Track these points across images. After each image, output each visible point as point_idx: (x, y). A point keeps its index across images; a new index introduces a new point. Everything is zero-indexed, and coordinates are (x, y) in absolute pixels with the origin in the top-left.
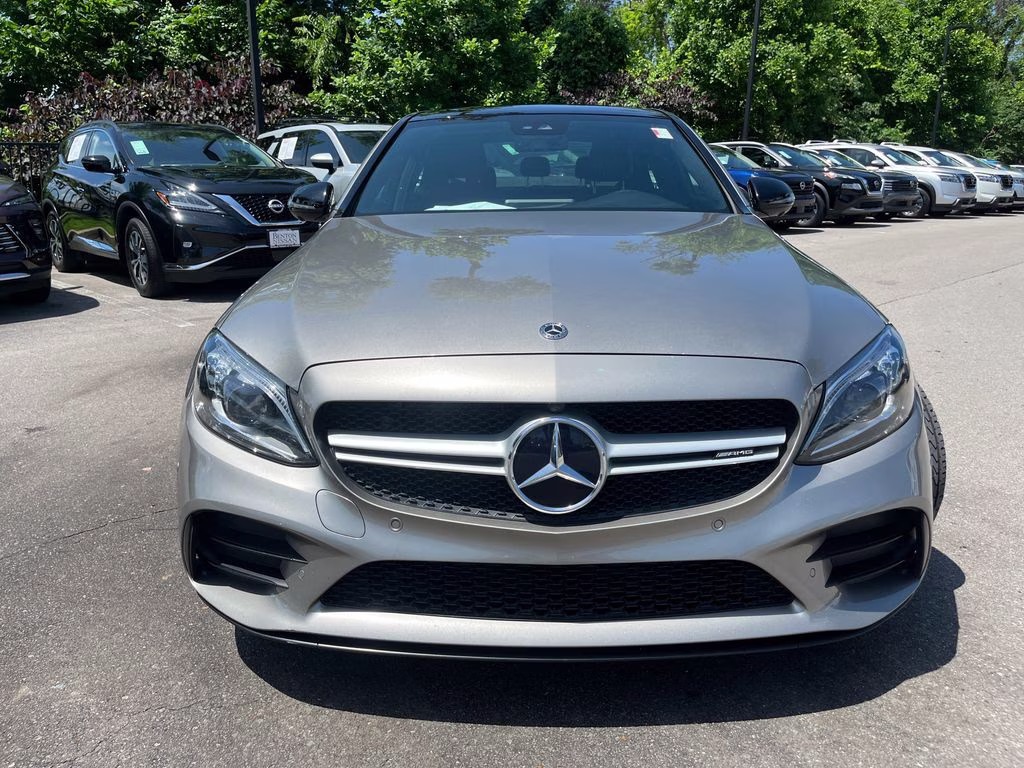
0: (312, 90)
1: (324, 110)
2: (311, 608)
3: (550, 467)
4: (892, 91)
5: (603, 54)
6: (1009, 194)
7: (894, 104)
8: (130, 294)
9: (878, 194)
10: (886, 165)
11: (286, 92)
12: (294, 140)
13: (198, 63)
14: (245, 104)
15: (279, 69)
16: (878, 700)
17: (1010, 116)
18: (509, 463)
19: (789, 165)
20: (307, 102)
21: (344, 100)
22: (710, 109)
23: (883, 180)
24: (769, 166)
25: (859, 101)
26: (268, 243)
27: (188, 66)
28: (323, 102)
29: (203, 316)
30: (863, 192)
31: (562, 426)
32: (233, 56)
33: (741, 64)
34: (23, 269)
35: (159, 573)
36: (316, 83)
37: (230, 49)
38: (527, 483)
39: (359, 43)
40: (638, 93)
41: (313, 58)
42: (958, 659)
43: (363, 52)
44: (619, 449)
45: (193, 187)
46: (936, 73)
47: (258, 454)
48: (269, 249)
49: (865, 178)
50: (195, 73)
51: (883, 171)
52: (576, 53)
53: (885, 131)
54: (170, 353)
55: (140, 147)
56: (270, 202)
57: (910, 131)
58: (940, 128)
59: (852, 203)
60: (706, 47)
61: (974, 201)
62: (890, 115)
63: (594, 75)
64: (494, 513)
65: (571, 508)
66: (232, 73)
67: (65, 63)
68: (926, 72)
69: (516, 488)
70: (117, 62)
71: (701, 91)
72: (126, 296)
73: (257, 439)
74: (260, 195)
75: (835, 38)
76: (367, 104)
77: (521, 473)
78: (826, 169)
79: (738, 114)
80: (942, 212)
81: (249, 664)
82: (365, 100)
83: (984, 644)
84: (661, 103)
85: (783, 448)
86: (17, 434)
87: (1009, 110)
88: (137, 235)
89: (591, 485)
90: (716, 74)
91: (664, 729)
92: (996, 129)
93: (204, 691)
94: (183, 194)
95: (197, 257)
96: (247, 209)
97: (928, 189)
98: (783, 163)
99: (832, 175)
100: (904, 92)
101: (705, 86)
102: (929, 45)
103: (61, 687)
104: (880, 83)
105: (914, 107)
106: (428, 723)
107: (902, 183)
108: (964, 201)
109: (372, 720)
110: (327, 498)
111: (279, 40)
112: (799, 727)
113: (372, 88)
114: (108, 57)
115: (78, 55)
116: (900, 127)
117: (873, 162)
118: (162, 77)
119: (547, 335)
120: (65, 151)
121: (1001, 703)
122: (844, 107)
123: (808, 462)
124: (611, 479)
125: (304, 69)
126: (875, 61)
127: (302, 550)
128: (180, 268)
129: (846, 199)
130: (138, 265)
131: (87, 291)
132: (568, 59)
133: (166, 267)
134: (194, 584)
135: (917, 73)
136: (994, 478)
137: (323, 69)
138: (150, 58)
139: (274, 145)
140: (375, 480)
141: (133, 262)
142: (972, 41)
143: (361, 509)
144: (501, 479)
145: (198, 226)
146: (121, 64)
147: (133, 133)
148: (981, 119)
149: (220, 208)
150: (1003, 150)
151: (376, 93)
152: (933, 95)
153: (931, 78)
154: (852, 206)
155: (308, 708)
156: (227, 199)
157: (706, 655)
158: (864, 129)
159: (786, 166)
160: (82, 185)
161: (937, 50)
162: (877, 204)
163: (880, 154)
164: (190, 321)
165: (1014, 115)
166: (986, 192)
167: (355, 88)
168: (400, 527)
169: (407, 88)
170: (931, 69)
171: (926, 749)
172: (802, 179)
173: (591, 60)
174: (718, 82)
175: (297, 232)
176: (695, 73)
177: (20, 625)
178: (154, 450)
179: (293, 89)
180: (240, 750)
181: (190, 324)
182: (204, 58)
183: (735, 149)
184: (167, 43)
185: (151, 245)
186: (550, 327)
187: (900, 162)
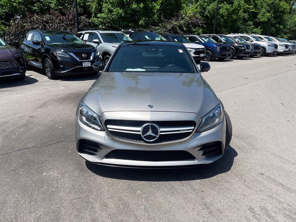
0: (91, 17)
1: (95, 24)
2: (103, 158)
3: (149, 133)
4: (257, 18)
5: (175, 7)
6: (287, 50)
7: (258, 21)
8: (45, 78)
9: (250, 50)
10: (253, 41)
11: (84, 18)
12: (88, 35)
13: (60, 9)
14: (73, 21)
15: (82, 12)
16: (212, 178)
17: (291, 25)
18: (141, 131)
19: (225, 41)
20: (90, 21)
21: (101, 21)
22: (204, 24)
23: (251, 46)
24: (219, 42)
25: (247, 21)
26: (82, 66)
27: (57, 10)
28: (95, 21)
29: (66, 85)
30: (245, 50)
31: (151, 125)
32: (69, 7)
33: (213, 10)
34: (19, 72)
35: (68, 151)
36: (93, 16)
37: (68, 5)
38: (145, 135)
39: (105, 5)
40: (184, 19)
41: (92, 8)
42: (230, 171)
43: (105, 8)
44: (162, 130)
45: (62, 50)
46: (270, 13)
47: (92, 128)
48: (83, 67)
49: (246, 46)
50: (59, 12)
51: (251, 43)
52: (167, 7)
53: (255, 30)
54: (59, 96)
55: (48, 38)
56: (83, 55)
57: (262, 30)
58: (270, 29)
59: (241, 53)
60: (203, 5)
61: (277, 52)
62: (256, 25)
63: (171, 13)
64: (138, 141)
65: (152, 140)
66: (69, 12)
67: (23, 8)
68: (267, 12)
69: (143, 136)
70: (37, 9)
71: (202, 18)
72: (45, 79)
73: (92, 125)
74: (80, 53)
75: (240, 3)
76: (107, 22)
77: (143, 134)
78: (235, 43)
79: (213, 24)
80: (268, 55)
81: (89, 169)
82: (106, 21)
83: (237, 168)
84: (190, 22)
85: (193, 130)
86: (27, 118)
87: (291, 23)
88: (48, 63)
89: (157, 136)
90: (206, 13)
91: (170, 182)
92: (288, 29)
93: (81, 174)
94: (60, 52)
95: (63, 69)
96: (77, 57)
97: (264, 48)
98: (223, 41)
99: (237, 45)
100: (261, 18)
101: (203, 16)
102: (268, 5)
103: (52, 173)
104: (254, 15)
105: (263, 23)
106: (125, 180)
107: (257, 47)
108: (274, 52)
109: (114, 180)
110: (107, 137)
111: (82, 2)
112: (196, 182)
113: (108, 18)
114: (34, 7)
115: (26, 6)
116: (259, 28)
117: (249, 40)
118: (50, 14)
119: (149, 107)
120: (26, 37)
121: (236, 179)
122: (243, 23)
123: (198, 132)
124: (160, 135)
125: (89, 11)
126: (253, 9)
127: (101, 147)
128: (59, 72)
129: (240, 52)
130: (48, 70)
131: (34, 77)
132: (164, 8)
133: (56, 72)
134: (79, 153)
135: (265, 13)
136: (252, 133)
137: (95, 11)
138: (46, 7)
139: (82, 36)
140: (116, 134)
141: (46, 69)
142: (281, 4)
143: (113, 140)
144: (140, 135)
145: (65, 61)
146: (38, 9)
147: (45, 34)
148: (282, 27)
149: (70, 56)
150: (289, 35)
151: (110, 19)
152: (269, 19)
153: (269, 14)
154: (242, 54)
155: (102, 177)
156: (72, 54)
157: (178, 168)
158: (249, 29)
159: (224, 42)
160: (32, 48)
161: (270, 6)
162: (248, 53)
163: (252, 38)
164: (63, 87)
165: (292, 25)
166: (281, 49)
167: (103, 17)
168: (121, 143)
169: (118, 18)
170: (269, 12)
171: (218, 186)
172: (228, 46)
173: (171, 9)
174: (207, 16)
175: (90, 63)
176: (200, 12)
177: (40, 161)
178: (61, 122)
179: (86, 17)
180: (90, 184)
181: (63, 88)
182: (61, 8)
183: (210, 37)
184: (51, 3)
185: (52, 66)
186: (150, 106)
187: (257, 40)
